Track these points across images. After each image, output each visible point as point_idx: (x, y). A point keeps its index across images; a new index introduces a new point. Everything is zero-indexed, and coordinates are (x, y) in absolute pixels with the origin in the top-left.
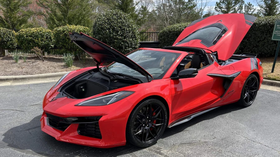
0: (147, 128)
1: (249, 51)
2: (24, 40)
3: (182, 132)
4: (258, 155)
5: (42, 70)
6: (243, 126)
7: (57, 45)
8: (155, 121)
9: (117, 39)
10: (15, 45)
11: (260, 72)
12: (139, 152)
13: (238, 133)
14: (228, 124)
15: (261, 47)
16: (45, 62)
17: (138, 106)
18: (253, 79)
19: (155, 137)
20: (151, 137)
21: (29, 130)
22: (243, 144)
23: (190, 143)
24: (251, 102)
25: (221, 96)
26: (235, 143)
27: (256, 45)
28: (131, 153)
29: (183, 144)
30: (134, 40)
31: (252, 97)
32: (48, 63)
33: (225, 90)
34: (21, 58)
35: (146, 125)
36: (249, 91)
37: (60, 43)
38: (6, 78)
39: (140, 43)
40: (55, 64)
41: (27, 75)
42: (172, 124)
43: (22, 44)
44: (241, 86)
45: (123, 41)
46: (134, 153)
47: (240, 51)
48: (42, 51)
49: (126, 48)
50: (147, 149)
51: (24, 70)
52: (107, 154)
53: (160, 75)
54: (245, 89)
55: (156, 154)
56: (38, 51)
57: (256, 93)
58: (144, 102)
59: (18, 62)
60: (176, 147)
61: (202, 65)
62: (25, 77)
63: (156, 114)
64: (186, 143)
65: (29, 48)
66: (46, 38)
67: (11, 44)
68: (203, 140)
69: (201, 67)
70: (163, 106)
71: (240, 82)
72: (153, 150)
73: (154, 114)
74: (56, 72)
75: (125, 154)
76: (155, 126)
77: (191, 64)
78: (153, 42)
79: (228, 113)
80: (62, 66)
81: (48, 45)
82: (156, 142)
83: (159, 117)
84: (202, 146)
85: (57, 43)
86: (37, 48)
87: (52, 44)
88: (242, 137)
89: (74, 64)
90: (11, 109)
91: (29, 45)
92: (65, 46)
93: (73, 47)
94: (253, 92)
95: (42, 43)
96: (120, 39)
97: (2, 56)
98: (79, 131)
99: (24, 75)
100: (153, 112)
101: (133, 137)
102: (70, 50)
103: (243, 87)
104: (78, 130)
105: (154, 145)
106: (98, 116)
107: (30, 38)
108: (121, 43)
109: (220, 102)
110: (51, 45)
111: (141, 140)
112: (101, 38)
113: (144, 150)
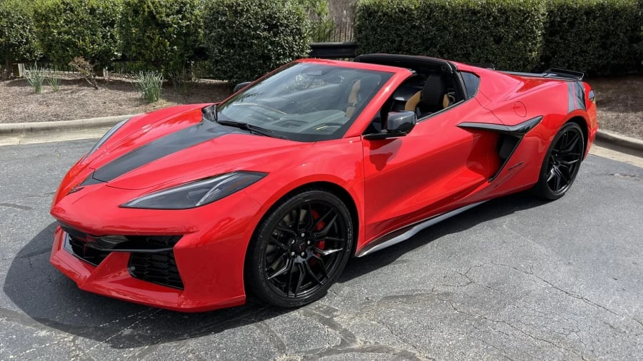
0: (299, 260)
1: (564, 63)
2: (53, 40)
3: (390, 266)
4: (576, 333)
5: (91, 109)
6: (543, 250)
7: (127, 52)
8: (322, 243)
9: (258, 37)
10: (39, 53)
11: (590, 115)
12: (280, 318)
13: (529, 271)
14: (504, 245)
15: (592, 55)
16: (101, 90)
17: (277, 208)
18: (571, 134)
19: (321, 280)
20: (310, 281)
21: (29, 256)
22: (541, 300)
23: (408, 298)
24: (564, 189)
25: (492, 176)
26: (521, 298)
27: (581, 48)
28: (259, 320)
29: (392, 297)
30: (298, 41)
31: (567, 177)
32: (106, 94)
33: (502, 161)
34: (46, 82)
35: (298, 253)
36: (559, 162)
37: (133, 48)
38: (12, 127)
39: (313, 47)
40: (122, 95)
41: (56, 120)
42: (367, 247)
43: (49, 50)
44: (542, 149)
45: (272, 43)
46: (267, 321)
47: (543, 63)
48: (92, 66)
49: (279, 59)
50: (301, 310)
51: (52, 108)
52: (201, 324)
53: (339, 127)
54: (551, 157)
55: (320, 325)
56: (83, 67)
57: (577, 166)
58: (290, 200)
59: (42, 92)
60: (373, 306)
61: (446, 100)
62: (52, 126)
63: (325, 226)
64: (397, 297)
65: (66, 59)
66: (103, 38)
67: (28, 52)
68: (441, 289)
69: (444, 104)
70: (341, 207)
71: (539, 139)
72: (314, 314)
73: (320, 225)
74: (120, 115)
75: (244, 325)
76: (323, 256)
77: (421, 98)
78: (341, 43)
79: (507, 214)
80: (136, 100)
81: (107, 53)
82: (325, 294)
83: (331, 233)
84: (436, 305)
85: (125, 47)
86: (82, 60)
87: (117, 51)
88: (539, 282)
89: (163, 95)
90: (6, 202)
91: (66, 53)
92: (144, 55)
93: (162, 57)
94: (569, 166)
95: (93, 49)
96: (265, 38)
97: (12, 78)
98: (133, 268)
99: (49, 120)
100: (316, 221)
101: (264, 285)
102: (154, 64)
103: (548, 153)
104: (129, 266)
105: (319, 301)
106: (174, 236)
107: (66, 37)
108: (267, 47)
109: (487, 190)
110: (116, 53)
111: (286, 291)
112: (222, 36)
113: (294, 314)
